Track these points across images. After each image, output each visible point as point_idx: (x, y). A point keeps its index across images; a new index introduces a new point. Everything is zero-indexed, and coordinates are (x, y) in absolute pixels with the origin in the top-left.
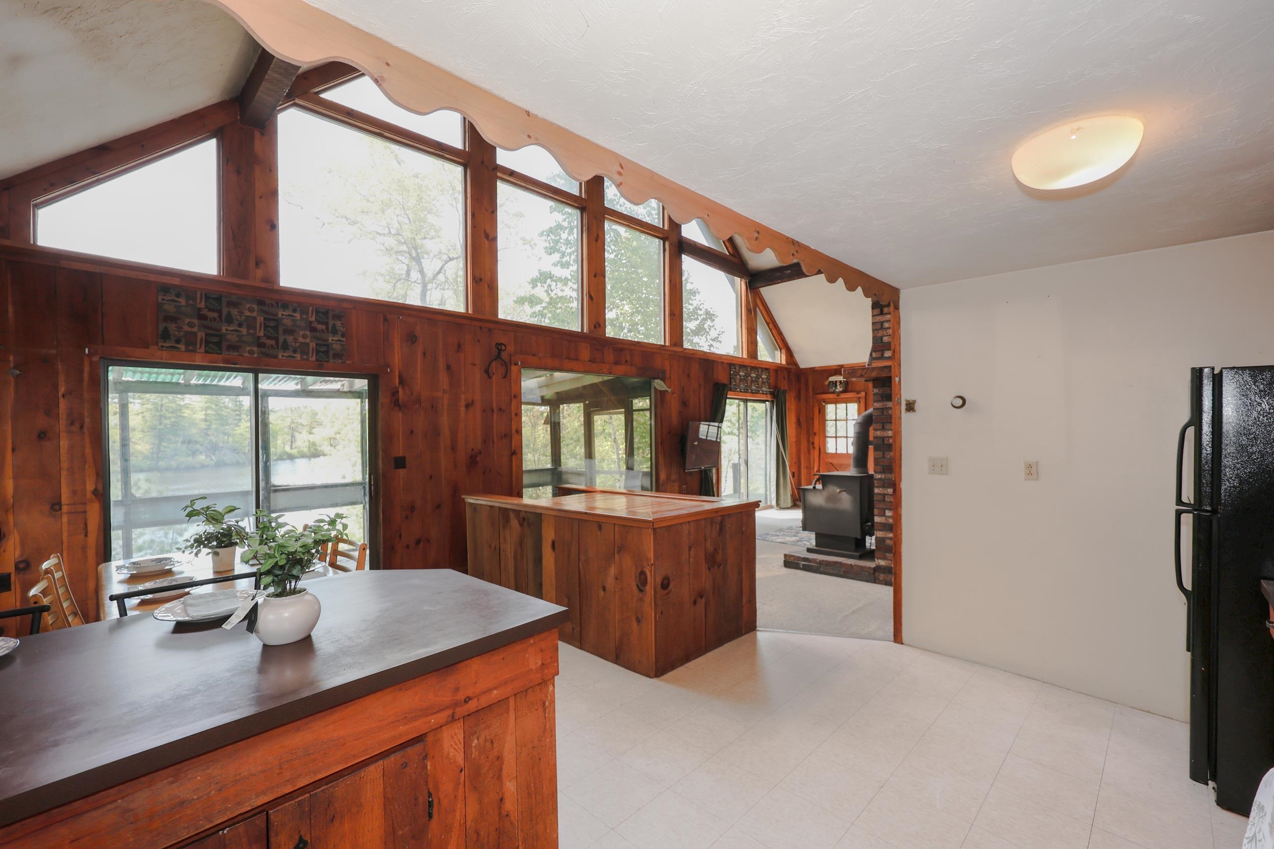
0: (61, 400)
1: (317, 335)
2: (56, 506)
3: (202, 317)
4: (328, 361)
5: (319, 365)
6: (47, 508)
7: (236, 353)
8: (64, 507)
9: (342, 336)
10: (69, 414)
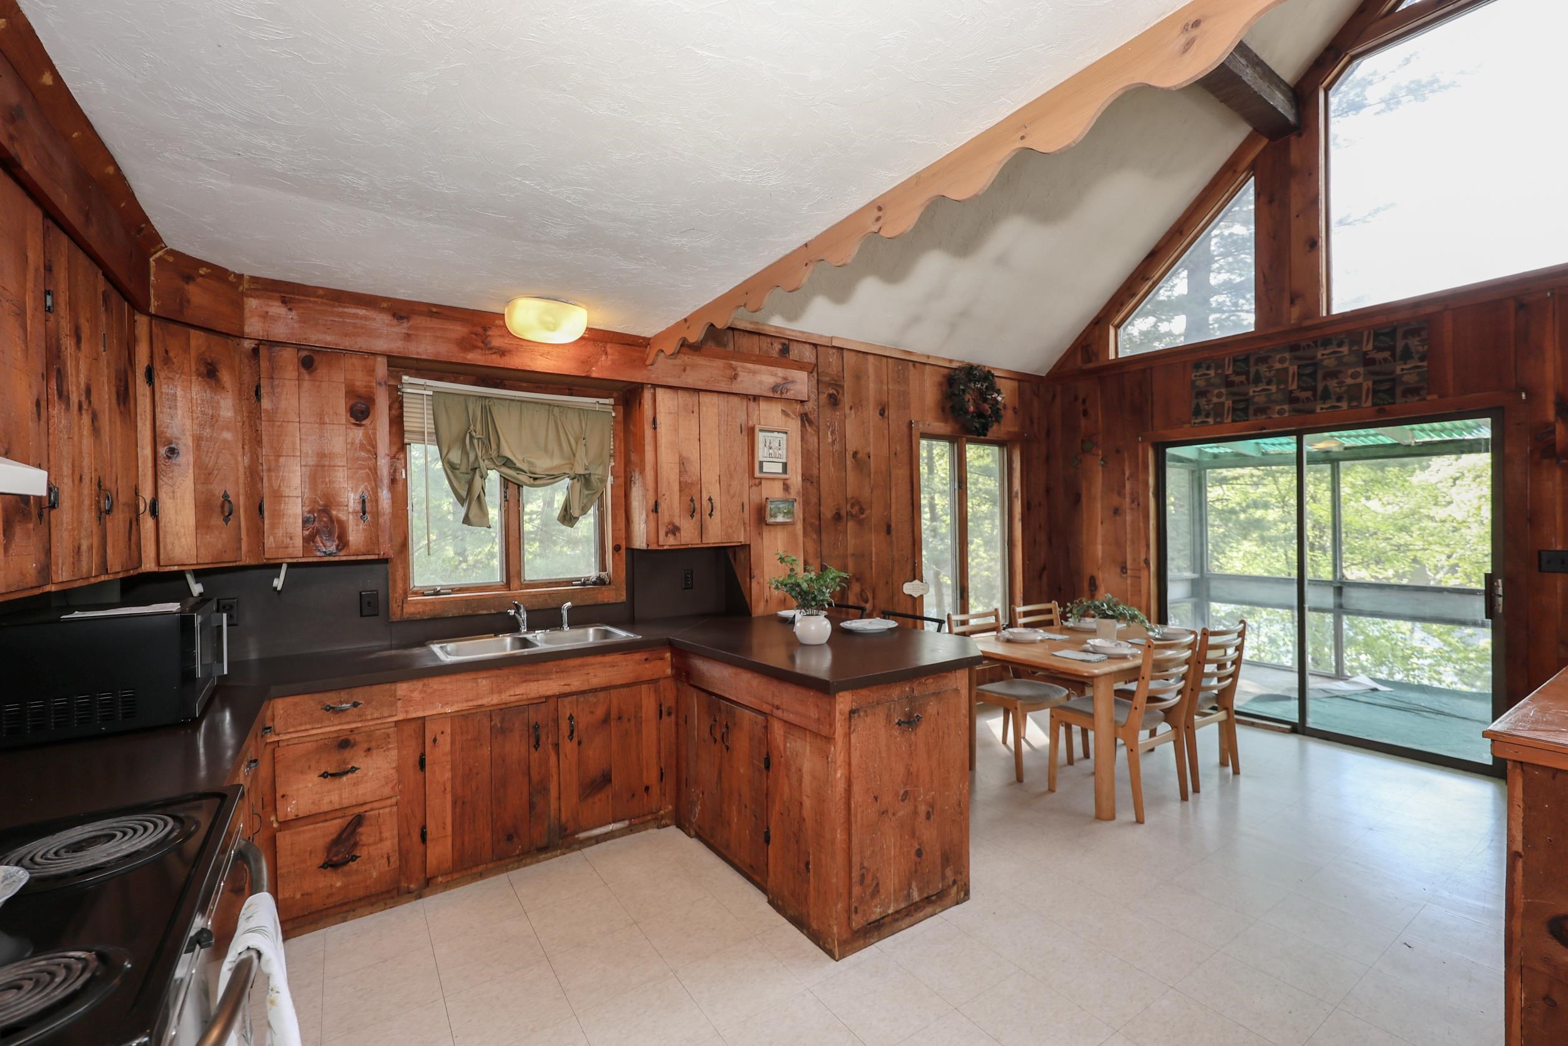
0: (1127, 482)
1: (1376, 368)
2: (1124, 569)
3: (1229, 384)
4: (1394, 403)
5: (1378, 411)
6: (1118, 570)
7: (1264, 417)
8: (1129, 571)
9: (1422, 359)
10: (1132, 494)
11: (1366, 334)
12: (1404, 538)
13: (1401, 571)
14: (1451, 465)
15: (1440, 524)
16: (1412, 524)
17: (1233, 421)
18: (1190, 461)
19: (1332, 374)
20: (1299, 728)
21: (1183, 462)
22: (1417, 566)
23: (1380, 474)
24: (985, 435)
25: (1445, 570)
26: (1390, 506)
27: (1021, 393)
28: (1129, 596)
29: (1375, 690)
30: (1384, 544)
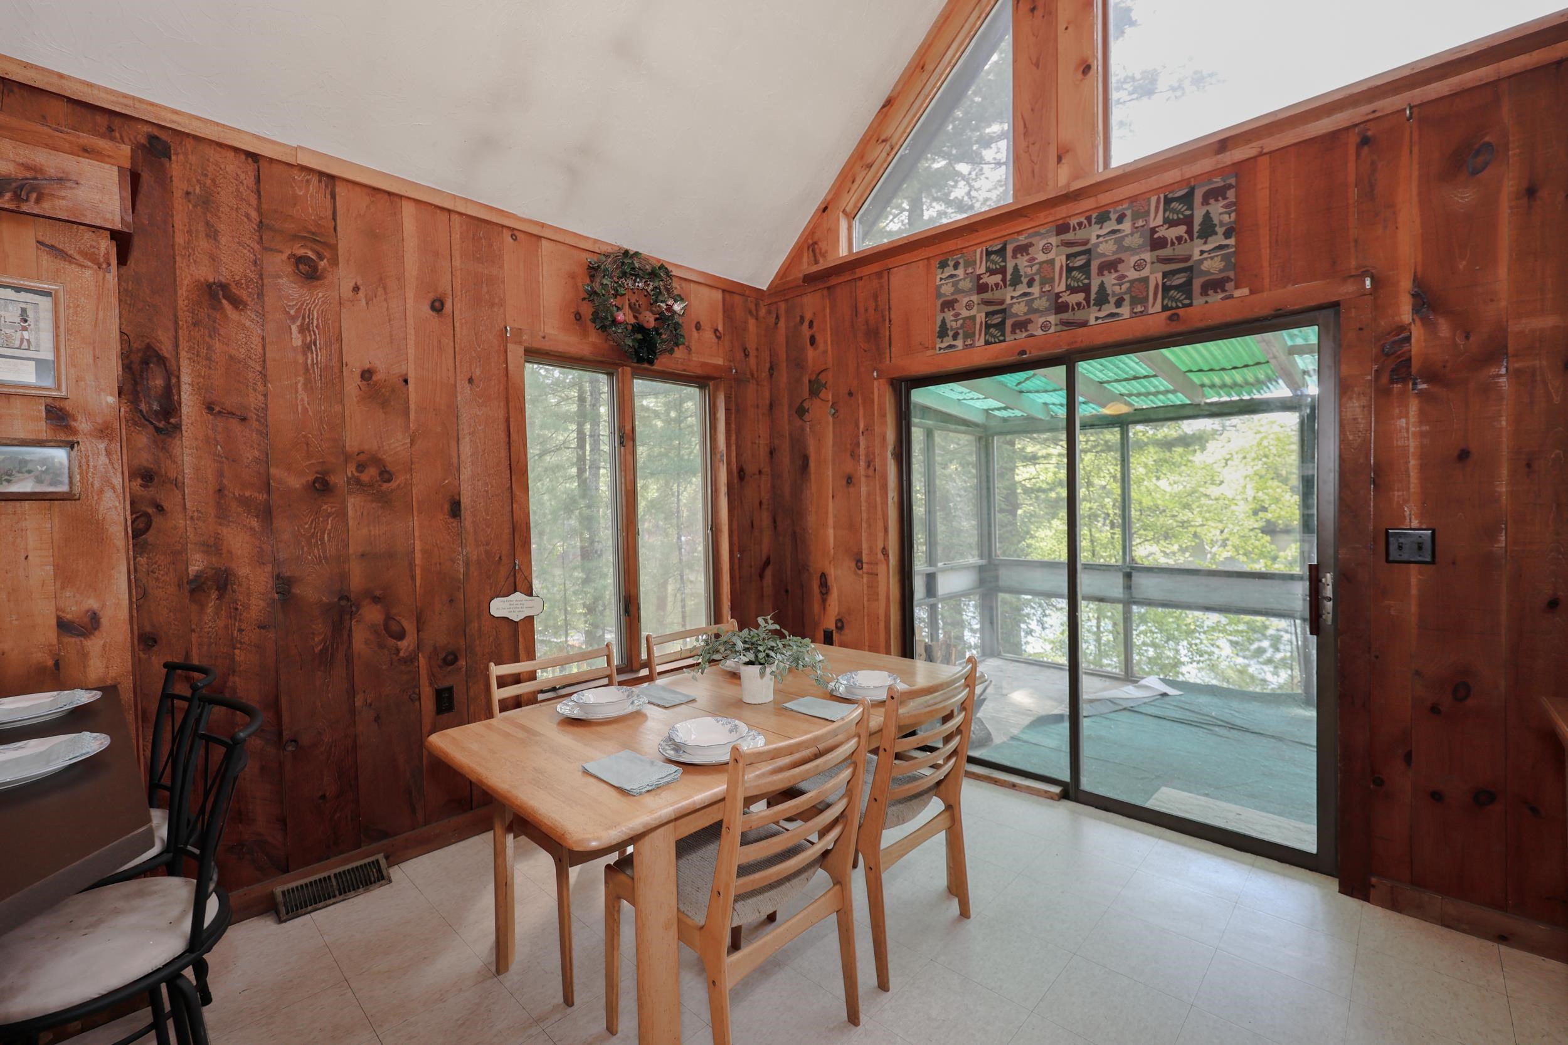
0: (861, 438)
1: (1167, 252)
2: (859, 563)
3: (982, 288)
4: (1190, 305)
5: (1170, 318)
6: (853, 565)
7: (1024, 334)
8: (865, 566)
9: (1227, 235)
10: (867, 455)
11: (1154, 200)
12: (1186, 515)
13: (1184, 546)
14: (1223, 447)
15: (1215, 502)
16: (1193, 501)
17: (987, 343)
18: (976, 425)
19: (1111, 266)
20: (1071, 792)
21: (969, 426)
22: (1197, 541)
23: (1168, 454)
24: (651, 362)
25: (1219, 543)
26: (1175, 486)
27: (728, 311)
28: (866, 603)
29: (1165, 695)
30: (1171, 521)
